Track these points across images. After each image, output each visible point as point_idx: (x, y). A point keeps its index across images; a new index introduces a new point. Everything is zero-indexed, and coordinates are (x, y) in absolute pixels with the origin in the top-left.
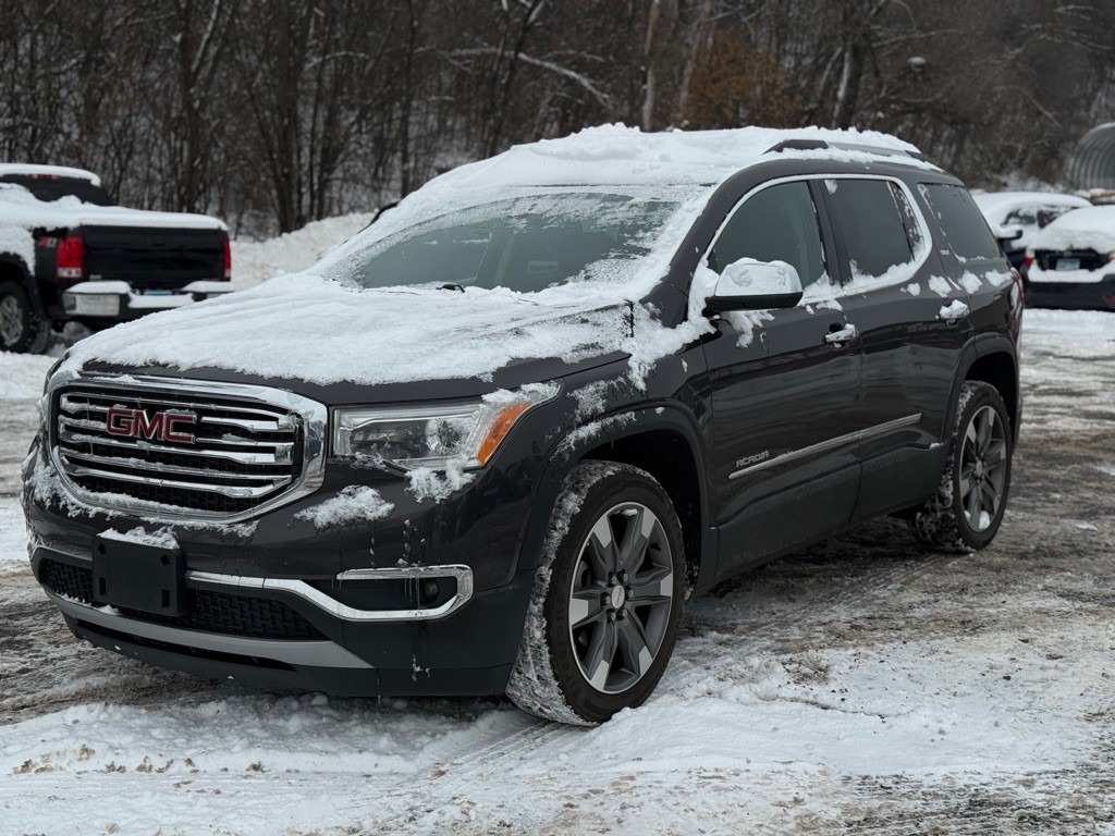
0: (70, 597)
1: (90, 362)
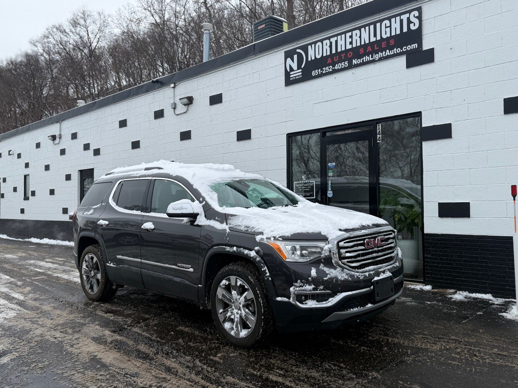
1: (340, 230)
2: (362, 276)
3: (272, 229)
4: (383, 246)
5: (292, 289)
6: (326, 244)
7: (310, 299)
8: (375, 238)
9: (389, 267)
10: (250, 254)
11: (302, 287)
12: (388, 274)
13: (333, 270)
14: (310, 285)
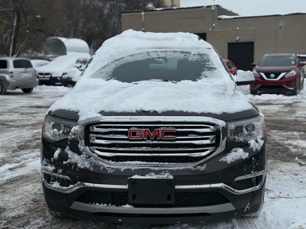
0: (100, 204)
2: (113, 169)
11: (46, 166)
13: (77, 155)
14: (52, 166)
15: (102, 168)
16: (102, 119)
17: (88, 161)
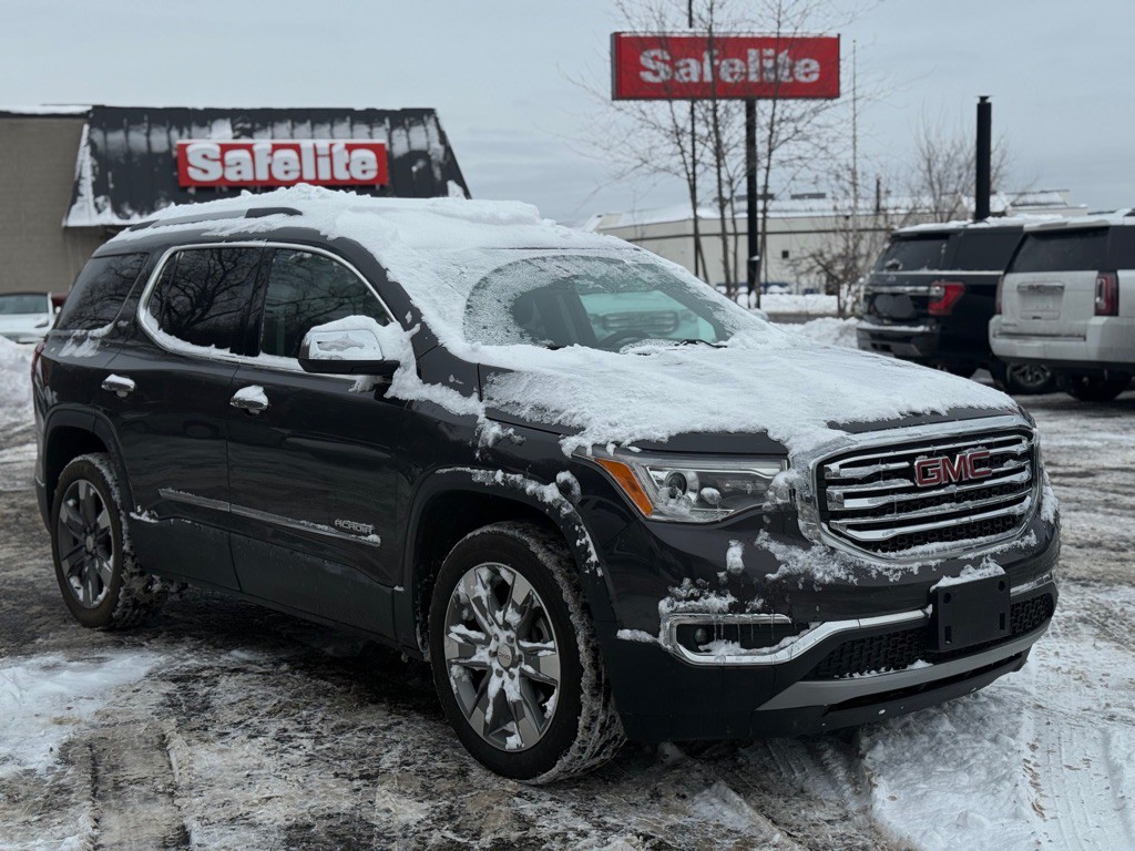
0: (863, 674)
1: (833, 425)
2: (896, 571)
3: (614, 418)
4: (982, 480)
5: (663, 606)
6: (782, 470)
7: (719, 638)
8: (951, 453)
9: (998, 548)
10: (542, 494)
11: (696, 599)
12: (993, 570)
13: (800, 550)
14: (722, 595)
15: (874, 573)
16: (856, 443)
17: (835, 560)
